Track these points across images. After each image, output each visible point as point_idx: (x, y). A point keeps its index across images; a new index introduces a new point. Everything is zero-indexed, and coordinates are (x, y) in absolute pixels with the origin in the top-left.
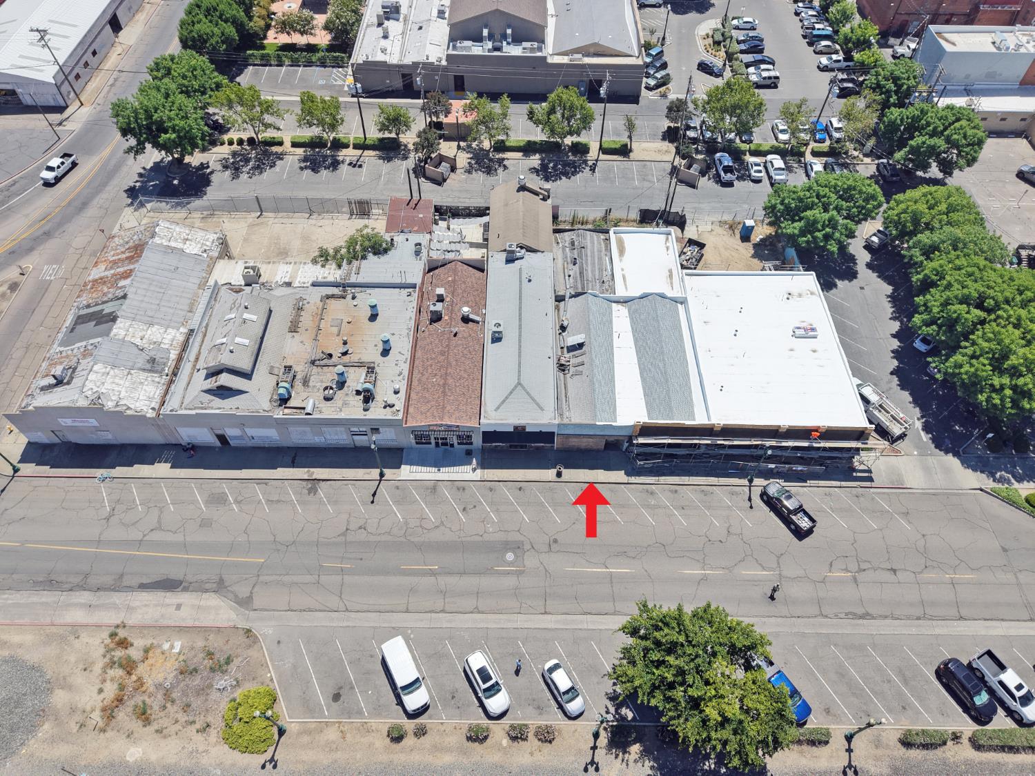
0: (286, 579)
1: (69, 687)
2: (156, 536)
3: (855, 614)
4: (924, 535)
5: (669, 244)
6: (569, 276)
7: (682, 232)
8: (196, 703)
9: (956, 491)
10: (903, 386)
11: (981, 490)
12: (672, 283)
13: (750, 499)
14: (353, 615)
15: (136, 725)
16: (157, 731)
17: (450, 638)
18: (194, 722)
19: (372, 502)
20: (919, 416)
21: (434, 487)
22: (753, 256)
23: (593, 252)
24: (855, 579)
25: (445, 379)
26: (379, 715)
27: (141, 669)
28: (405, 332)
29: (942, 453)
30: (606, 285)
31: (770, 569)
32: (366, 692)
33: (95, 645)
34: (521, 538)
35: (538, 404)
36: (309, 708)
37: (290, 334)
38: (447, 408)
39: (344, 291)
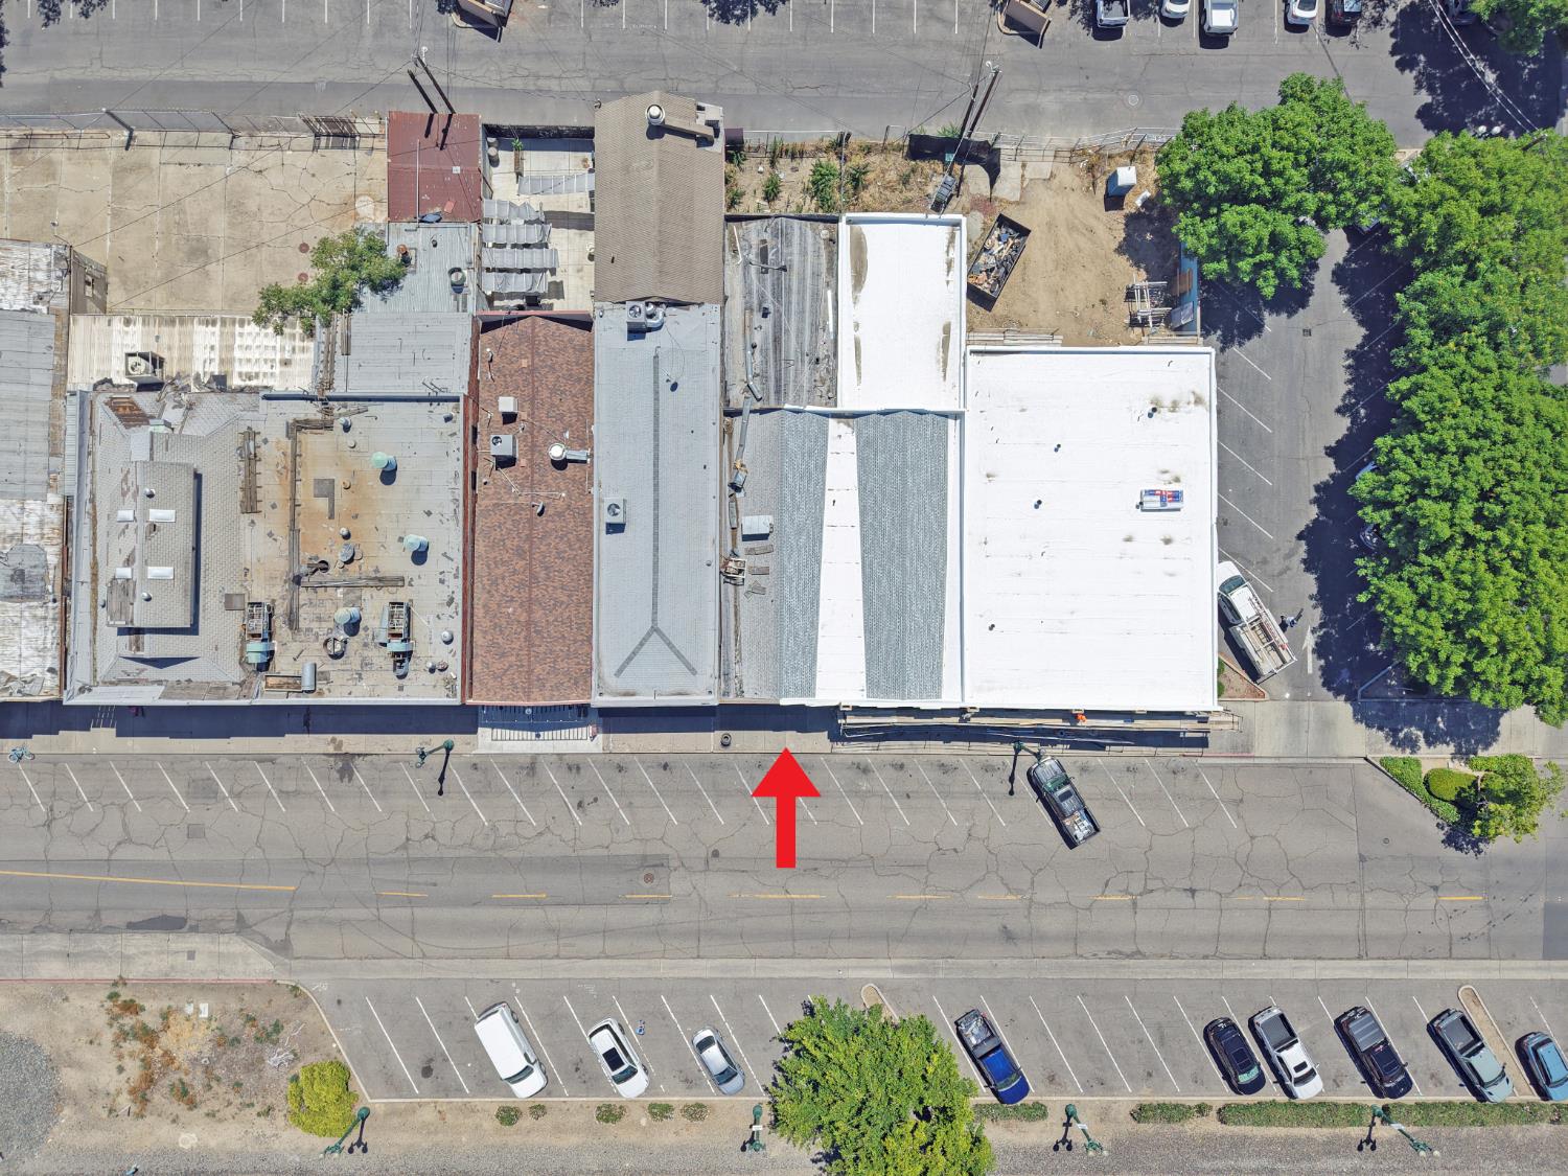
0: (332, 914)
1: (79, 1066)
3: (1121, 953)
4: (1252, 838)
5: (954, 254)
6: (754, 347)
7: (992, 182)
8: (249, 1081)
9: (1327, 761)
10: (1309, 565)
11: (1366, 759)
12: (945, 362)
13: (1012, 779)
14: (434, 963)
15: (180, 1108)
16: (208, 1115)
17: (570, 994)
18: (252, 1105)
19: (441, 793)
20: (1317, 623)
21: (531, 766)
22: (1120, 250)
23: (802, 280)
24: (1134, 903)
25: (530, 612)
26: (484, 1093)
27: (166, 1040)
28: (449, 508)
29: (1331, 694)
30: (822, 366)
31: (1018, 891)
32: (465, 1064)
33: (92, 1009)
34: (667, 851)
35: (686, 663)
36: (394, 1085)
37: (247, 518)
38: (538, 669)
39: (328, 411)
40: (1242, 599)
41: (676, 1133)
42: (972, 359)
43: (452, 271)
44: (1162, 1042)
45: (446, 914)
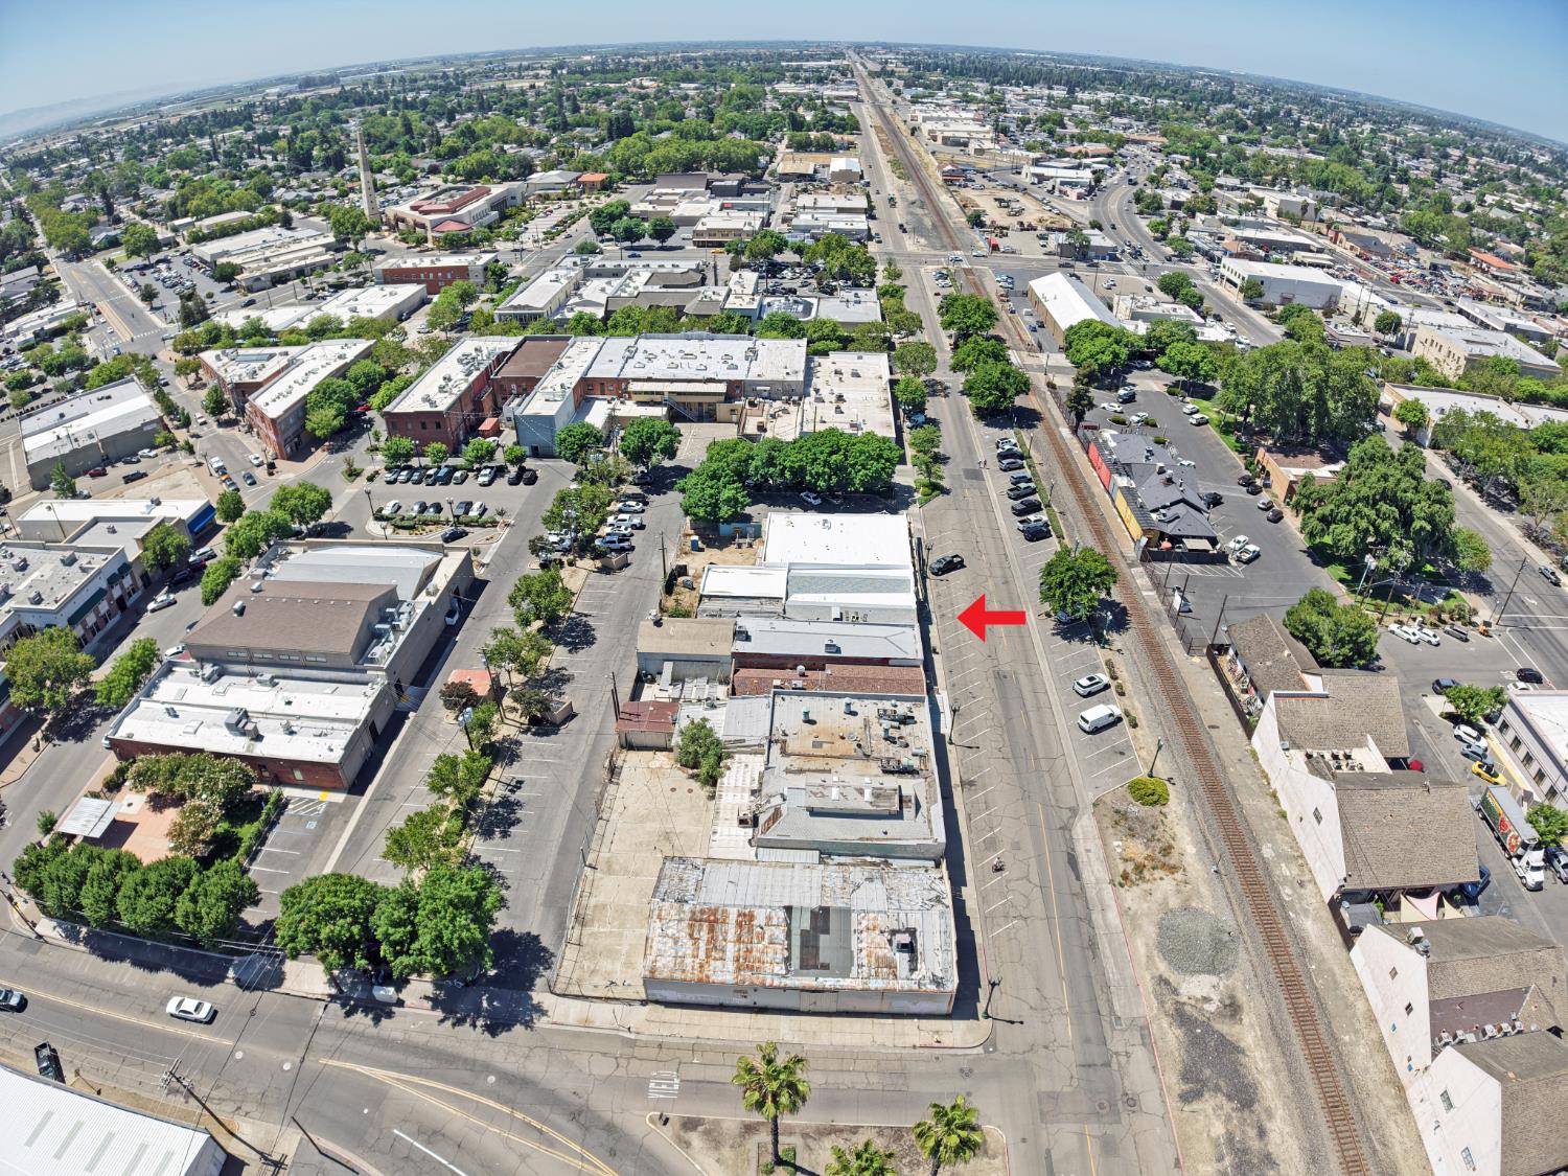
0: (1050, 789)
1: (1165, 899)
2: (1035, 878)
3: (1006, 558)
4: (954, 529)
8: (1150, 822)
9: (923, 516)
11: (921, 509)
13: (941, 579)
14: (1066, 752)
15: (1175, 853)
16: (1174, 841)
18: (1162, 821)
19: (977, 747)
24: (985, 554)
25: (880, 679)
27: (1140, 859)
28: (828, 701)
30: (764, 600)
31: (987, 580)
32: (1113, 740)
33: (1131, 896)
34: (991, 671)
35: (901, 633)
36: (1133, 765)
37: (834, 774)
38: (908, 678)
41: (1122, 672)
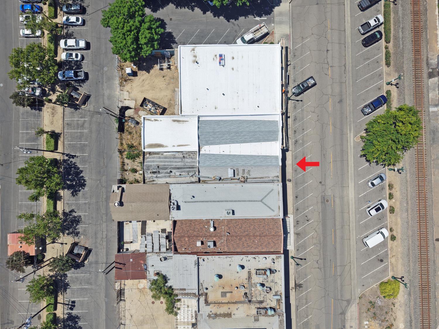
3: (345, 70)
4: (312, 34)
5: (153, 119)
6: (180, 175)
7: (130, 108)
8: (385, 310)
9: (291, 14)
10: (236, 19)
11: (290, 3)
12: (183, 121)
13: (298, 101)
14: (352, 260)
16: (395, 321)
17: (359, 222)
18: (392, 308)
19: (305, 259)
20: (253, 17)
21: (297, 234)
22: (149, 72)
23: (162, 162)
24: (331, 66)
25: (257, 236)
26: (387, 245)
28: (229, 259)
29: (272, 13)
30: (185, 155)
31: (329, 99)
32: (379, 250)
34: (320, 196)
35: (270, 192)
36: (385, 270)
37: (233, 316)
38: (273, 233)
39: (202, 295)
40: (247, 37)
41: (397, 192)
42: (183, 114)
43: (161, 261)
44: (369, 59)
45: (338, 257)
